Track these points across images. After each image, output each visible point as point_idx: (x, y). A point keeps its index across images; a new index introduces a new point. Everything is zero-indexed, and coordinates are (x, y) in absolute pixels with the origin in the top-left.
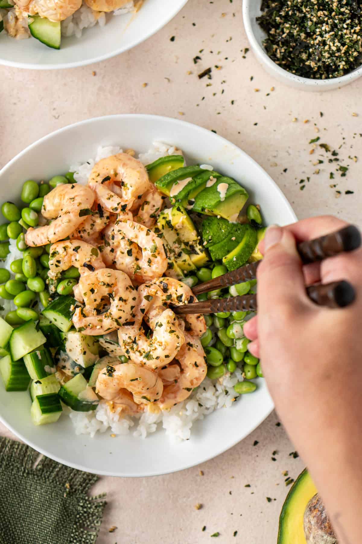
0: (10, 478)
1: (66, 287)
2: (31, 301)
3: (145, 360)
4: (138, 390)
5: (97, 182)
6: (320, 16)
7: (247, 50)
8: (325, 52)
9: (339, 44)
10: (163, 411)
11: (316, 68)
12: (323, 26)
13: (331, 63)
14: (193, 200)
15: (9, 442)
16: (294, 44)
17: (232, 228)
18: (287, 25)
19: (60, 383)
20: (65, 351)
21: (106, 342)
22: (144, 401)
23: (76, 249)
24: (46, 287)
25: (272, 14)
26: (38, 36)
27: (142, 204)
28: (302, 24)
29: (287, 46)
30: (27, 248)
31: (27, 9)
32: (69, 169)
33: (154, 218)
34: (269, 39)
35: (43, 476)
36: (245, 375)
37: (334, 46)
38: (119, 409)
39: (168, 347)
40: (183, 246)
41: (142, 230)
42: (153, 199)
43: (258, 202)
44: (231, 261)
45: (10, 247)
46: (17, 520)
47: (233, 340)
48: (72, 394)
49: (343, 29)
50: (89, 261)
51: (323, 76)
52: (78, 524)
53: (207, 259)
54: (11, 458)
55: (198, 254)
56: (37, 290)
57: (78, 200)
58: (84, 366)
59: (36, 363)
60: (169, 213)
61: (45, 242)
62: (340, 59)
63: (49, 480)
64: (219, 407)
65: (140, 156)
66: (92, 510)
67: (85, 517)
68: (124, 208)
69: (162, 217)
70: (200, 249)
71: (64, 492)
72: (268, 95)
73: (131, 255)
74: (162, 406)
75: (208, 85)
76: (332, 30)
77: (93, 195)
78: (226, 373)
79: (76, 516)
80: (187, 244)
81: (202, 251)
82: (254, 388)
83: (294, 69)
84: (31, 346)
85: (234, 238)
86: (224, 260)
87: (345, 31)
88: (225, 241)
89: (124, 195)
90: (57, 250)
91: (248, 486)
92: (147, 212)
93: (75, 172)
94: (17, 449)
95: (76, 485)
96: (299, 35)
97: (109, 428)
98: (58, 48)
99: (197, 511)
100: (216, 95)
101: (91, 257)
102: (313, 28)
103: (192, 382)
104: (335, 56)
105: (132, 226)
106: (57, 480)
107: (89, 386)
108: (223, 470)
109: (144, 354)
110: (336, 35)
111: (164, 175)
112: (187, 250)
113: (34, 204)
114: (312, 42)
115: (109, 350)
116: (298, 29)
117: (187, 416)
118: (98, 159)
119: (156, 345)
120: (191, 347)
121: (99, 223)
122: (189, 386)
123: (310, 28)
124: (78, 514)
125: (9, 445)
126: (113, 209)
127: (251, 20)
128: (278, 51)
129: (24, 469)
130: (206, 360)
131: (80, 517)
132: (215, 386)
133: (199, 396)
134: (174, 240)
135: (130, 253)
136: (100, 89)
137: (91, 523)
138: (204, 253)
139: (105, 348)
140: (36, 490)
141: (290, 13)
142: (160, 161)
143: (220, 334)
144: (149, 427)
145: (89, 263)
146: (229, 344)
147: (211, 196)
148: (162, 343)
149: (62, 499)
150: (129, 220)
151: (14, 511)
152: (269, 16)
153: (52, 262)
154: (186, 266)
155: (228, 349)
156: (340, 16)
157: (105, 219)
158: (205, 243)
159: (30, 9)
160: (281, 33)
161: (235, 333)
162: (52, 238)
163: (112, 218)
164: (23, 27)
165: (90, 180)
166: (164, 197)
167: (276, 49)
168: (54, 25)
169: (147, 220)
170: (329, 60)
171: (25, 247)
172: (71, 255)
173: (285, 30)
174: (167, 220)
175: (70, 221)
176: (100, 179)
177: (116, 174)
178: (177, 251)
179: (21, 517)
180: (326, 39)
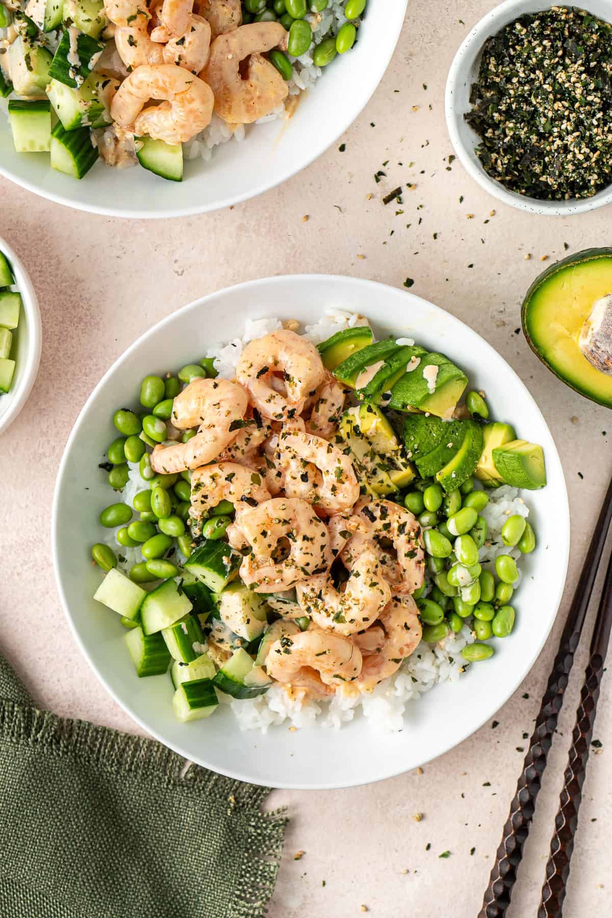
0: (149, 792)
1: (215, 529)
2: (166, 550)
3: (335, 624)
4: (327, 667)
5: (249, 376)
6: (559, 110)
7: (452, 158)
8: (567, 163)
9: (587, 151)
10: (362, 692)
11: (556, 186)
12: (562, 124)
13: (577, 178)
14: (389, 392)
15: (144, 742)
16: (522, 151)
17: (447, 429)
18: (511, 125)
19: (214, 662)
20: (219, 618)
21: (278, 601)
22: (338, 680)
23: (229, 478)
24: (187, 529)
25: (487, 108)
26: (150, 166)
27: (315, 402)
28: (532, 122)
29: (512, 155)
30: (155, 475)
31: (132, 127)
32: (207, 354)
33: (335, 421)
34: (484, 144)
35: (196, 787)
36: (476, 634)
37: (580, 153)
38: (301, 694)
39: (368, 607)
40: (378, 460)
41: (321, 444)
42: (331, 394)
43: (481, 386)
44: (449, 478)
45: (129, 473)
46: (165, 850)
47: (456, 588)
48: (235, 679)
49: (592, 128)
50: (250, 493)
51: (567, 196)
52: (250, 851)
53: (414, 476)
54: (149, 765)
55: (401, 470)
56: (174, 535)
57: (225, 407)
58: (249, 640)
59: (180, 640)
60: (355, 413)
61: (181, 468)
62: (590, 171)
63: (204, 793)
64: (440, 680)
65: (307, 328)
66: (269, 831)
67: (259, 840)
68: (291, 414)
69: (345, 419)
70: (403, 463)
71: (227, 808)
72: (487, 222)
73: (307, 481)
74: (361, 686)
75: (397, 213)
76: (576, 129)
77: (246, 397)
78: (449, 634)
79: (246, 840)
80: (382, 456)
81: (405, 465)
82: (491, 653)
83: (523, 188)
84: (172, 617)
85: (450, 445)
86: (438, 478)
87: (595, 130)
88: (438, 449)
89: (290, 394)
90: (202, 480)
91: (488, 784)
92: (323, 414)
93: (214, 358)
94: (156, 752)
95: (243, 797)
96: (528, 137)
97: (288, 719)
98: (180, 180)
99: (417, 824)
100: (410, 227)
101: (251, 486)
102: (548, 127)
103: (401, 651)
104: (583, 168)
105: (306, 439)
106: (217, 792)
107: (257, 665)
108: (451, 765)
109: (332, 616)
110: (582, 138)
111: (344, 358)
112: (384, 465)
113: (160, 410)
114: (548, 148)
115: (282, 613)
116: (526, 129)
117: (397, 697)
118: (246, 339)
119: (349, 603)
120: (399, 603)
121: (257, 435)
122: (397, 656)
123: (544, 128)
124: (250, 837)
125: (145, 746)
126: (276, 417)
127: (457, 117)
128: (499, 162)
129: (168, 778)
130: (421, 619)
131: (253, 841)
132: (433, 652)
133: (411, 666)
134: (365, 452)
135: (304, 478)
136: (241, 228)
137: (268, 850)
138: (408, 467)
139: (276, 610)
140: (187, 807)
141: (514, 106)
142: (338, 338)
143: (438, 581)
144: (344, 713)
145: (249, 496)
146: (451, 594)
147: (414, 386)
148: (358, 600)
149: (225, 818)
150: (299, 430)
151: (159, 837)
152: (482, 111)
153: (194, 497)
154: (384, 488)
155: (450, 600)
156: (587, 108)
157: (266, 429)
158: (410, 455)
159: (137, 129)
160: (502, 136)
161: (460, 580)
162: (191, 463)
163: (275, 427)
164: (126, 151)
165: (238, 373)
166: (347, 391)
167: (496, 160)
168: (172, 149)
169: (324, 427)
170: (574, 175)
171: (153, 475)
172: (223, 487)
173: (507, 131)
174: (354, 424)
175: (216, 439)
176: (254, 372)
177: (276, 363)
178: (370, 466)
179: (169, 845)
180: (569, 143)
